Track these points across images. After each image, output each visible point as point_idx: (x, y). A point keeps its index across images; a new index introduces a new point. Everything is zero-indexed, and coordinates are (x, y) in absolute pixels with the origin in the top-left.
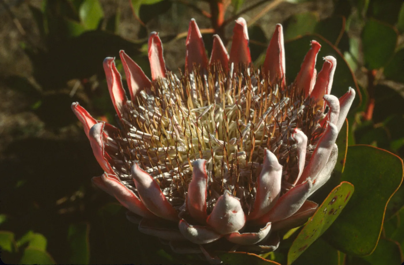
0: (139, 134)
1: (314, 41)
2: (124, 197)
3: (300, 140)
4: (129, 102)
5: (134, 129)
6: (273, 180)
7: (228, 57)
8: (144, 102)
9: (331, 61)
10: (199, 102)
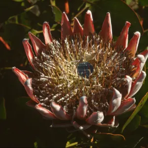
0: (46, 78)
1: (127, 22)
2: (45, 114)
3: (129, 81)
4: (36, 58)
5: (43, 75)
6: (118, 102)
7: (83, 29)
8: (45, 59)
9: (138, 34)
10: (72, 55)
